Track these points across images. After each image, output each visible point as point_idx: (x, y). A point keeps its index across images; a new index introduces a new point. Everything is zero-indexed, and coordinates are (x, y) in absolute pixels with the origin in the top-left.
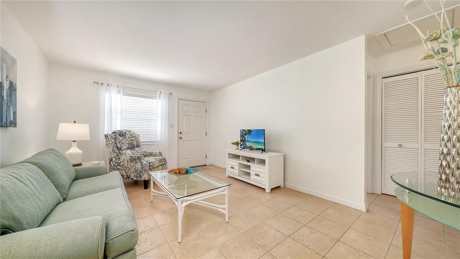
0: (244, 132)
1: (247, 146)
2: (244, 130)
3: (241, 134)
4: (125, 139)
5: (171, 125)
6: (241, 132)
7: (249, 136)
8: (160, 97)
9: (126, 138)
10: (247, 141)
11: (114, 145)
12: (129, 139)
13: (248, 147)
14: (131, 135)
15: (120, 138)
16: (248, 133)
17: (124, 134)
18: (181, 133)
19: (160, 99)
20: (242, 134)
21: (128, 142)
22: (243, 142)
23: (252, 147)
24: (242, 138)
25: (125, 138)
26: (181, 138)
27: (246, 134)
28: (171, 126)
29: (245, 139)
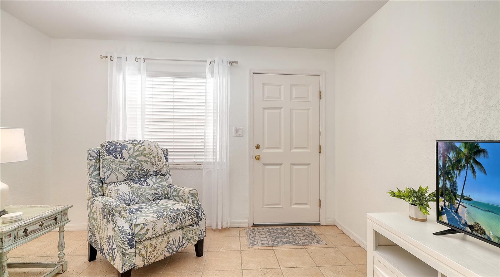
0: (452, 155)
1: (463, 222)
2: (451, 145)
3: (441, 163)
4: (119, 159)
5: (237, 130)
6: (441, 151)
7: (470, 172)
8: (212, 73)
9: (123, 158)
10: (462, 196)
11: (92, 173)
12: (130, 160)
13: (466, 224)
14: (139, 151)
15: (107, 157)
16: (467, 162)
17: (118, 150)
18: (258, 147)
19: (212, 76)
20: (444, 161)
21: (126, 166)
22: (449, 202)
23: (481, 229)
24: (444, 180)
25: (119, 157)
26: (258, 158)
27: (457, 165)
28: (237, 132)
29: (456, 190)
